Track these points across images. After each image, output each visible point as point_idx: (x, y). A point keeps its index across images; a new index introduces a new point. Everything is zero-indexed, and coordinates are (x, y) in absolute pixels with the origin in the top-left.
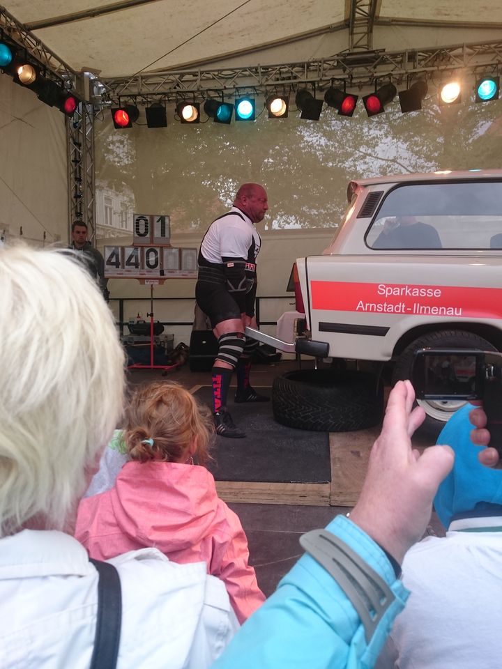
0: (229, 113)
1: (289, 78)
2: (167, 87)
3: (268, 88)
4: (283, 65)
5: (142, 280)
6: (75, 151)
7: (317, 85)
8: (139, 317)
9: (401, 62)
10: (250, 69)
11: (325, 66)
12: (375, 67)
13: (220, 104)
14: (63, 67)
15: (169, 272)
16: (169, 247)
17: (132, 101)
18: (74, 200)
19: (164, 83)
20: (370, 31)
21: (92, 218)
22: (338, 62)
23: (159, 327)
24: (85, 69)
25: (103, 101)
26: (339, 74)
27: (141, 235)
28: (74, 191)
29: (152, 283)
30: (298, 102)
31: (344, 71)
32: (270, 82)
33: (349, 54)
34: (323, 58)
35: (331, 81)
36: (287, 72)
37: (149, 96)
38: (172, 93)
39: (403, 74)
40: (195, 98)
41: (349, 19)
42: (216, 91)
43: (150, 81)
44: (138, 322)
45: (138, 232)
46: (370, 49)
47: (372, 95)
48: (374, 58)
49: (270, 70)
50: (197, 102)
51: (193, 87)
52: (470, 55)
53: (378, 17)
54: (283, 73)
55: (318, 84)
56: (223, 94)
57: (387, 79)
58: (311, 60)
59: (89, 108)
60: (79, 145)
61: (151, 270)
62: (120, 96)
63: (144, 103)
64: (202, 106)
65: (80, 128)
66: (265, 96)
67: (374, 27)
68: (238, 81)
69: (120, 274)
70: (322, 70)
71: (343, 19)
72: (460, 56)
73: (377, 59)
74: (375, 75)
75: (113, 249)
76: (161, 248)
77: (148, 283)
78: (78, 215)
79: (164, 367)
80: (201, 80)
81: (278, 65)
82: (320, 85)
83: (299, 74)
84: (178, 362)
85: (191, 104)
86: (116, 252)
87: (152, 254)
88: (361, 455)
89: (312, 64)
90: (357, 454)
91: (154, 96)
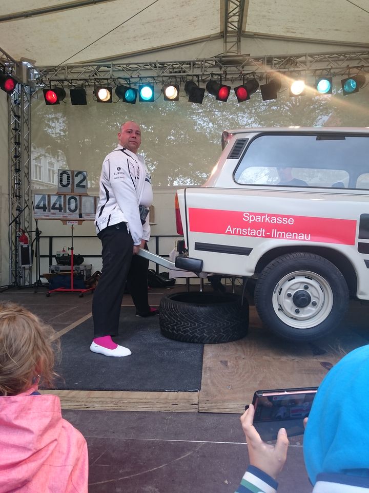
0: (135, 95)
1: (180, 72)
2: (87, 75)
3: (165, 79)
4: (175, 62)
5: (64, 221)
6: (15, 121)
7: (200, 78)
8: (64, 251)
9: (262, 64)
10: (151, 64)
11: (206, 64)
12: (243, 68)
13: (127, 89)
14: (5, 57)
15: (86, 215)
16: (87, 195)
17: (60, 85)
18: (14, 159)
19: (84, 73)
20: (239, 41)
21: (28, 173)
22: (216, 62)
23: (79, 259)
24: (23, 59)
25: (37, 84)
26: (217, 71)
27: (64, 186)
28: (14, 151)
29: (73, 224)
30: (187, 89)
31: (221, 69)
32: (166, 74)
33: (223, 57)
34: (204, 59)
35: (210, 75)
36: (178, 68)
37: (74, 81)
38: (91, 80)
39: (263, 73)
40: (108, 84)
41: (223, 32)
42: (125, 79)
43: (74, 70)
44: (63, 254)
45: (61, 184)
46: (239, 54)
47: (241, 86)
48: (242, 60)
49: (165, 65)
50: (110, 87)
51: (107, 76)
52: (311, 61)
53: (245, 32)
54: (175, 68)
55: (202, 77)
56: (130, 81)
57: (252, 76)
58: (195, 60)
59: (27, 89)
60: (18, 117)
61: (71, 213)
62: (50, 81)
63: (69, 86)
64: (114, 90)
65: (19, 104)
66: (162, 85)
67: (242, 38)
68: (141, 72)
69: (47, 216)
70: (204, 68)
71: (219, 31)
72: (304, 63)
73: (244, 62)
74: (243, 72)
75: (41, 196)
76: (80, 196)
77: (70, 224)
78: (17, 170)
79: (82, 290)
80: (113, 71)
81: (171, 62)
82: (203, 78)
83: (187, 70)
84: (94, 286)
85: (106, 88)
86: (43, 199)
87: (73, 201)
88: (229, 364)
89: (197, 62)
90: (225, 363)
91: (77, 82)
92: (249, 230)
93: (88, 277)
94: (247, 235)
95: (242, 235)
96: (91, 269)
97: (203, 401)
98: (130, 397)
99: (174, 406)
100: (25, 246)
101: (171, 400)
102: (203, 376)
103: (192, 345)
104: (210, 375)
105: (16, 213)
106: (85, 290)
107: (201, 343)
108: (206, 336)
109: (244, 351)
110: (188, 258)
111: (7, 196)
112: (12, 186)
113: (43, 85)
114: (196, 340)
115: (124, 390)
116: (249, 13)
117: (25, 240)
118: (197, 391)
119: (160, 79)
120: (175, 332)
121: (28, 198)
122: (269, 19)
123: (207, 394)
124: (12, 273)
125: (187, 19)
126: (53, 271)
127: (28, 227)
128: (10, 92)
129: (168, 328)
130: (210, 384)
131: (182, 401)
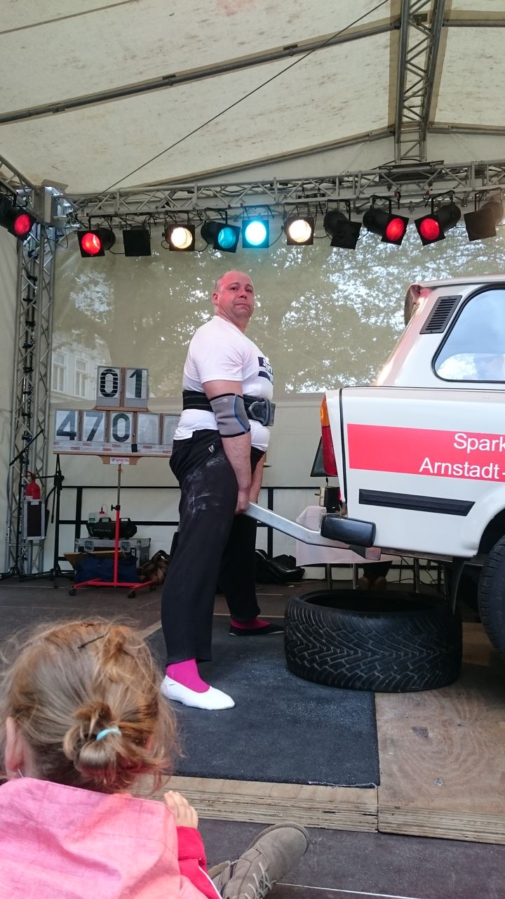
0: (235, 238)
1: (315, 196)
2: (153, 206)
3: (288, 208)
4: (307, 180)
5: (106, 457)
7: (352, 206)
8: (102, 512)
9: (466, 178)
10: (264, 183)
11: (363, 181)
12: (430, 185)
13: (221, 227)
14: (16, 179)
15: (144, 447)
16: (146, 411)
17: (106, 223)
18: (23, 350)
19: (148, 202)
20: (423, 139)
21: (46, 375)
22: (381, 177)
23: (129, 528)
24: (47, 183)
25: (68, 222)
26: (382, 191)
27: (107, 395)
28: (24, 337)
29: (120, 462)
30: (327, 226)
31: (389, 188)
32: (289, 201)
33: (395, 167)
34: (360, 172)
35: (371, 200)
36: (312, 189)
37: (129, 217)
38: (159, 213)
39: (469, 192)
40: (189, 220)
41: (394, 125)
42: (218, 210)
43: (131, 199)
44: (101, 519)
45: (103, 391)
46: (424, 161)
47: (427, 217)
48: (428, 172)
49: (289, 185)
50: (192, 224)
51: (187, 206)
53: (432, 123)
54: (307, 190)
55: (354, 204)
56: (226, 215)
57: (448, 199)
58: (343, 174)
59: (51, 232)
60: (34, 279)
61: (118, 443)
62: (90, 217)
63: (121, 226)
64: (198, 229)
65: (36, 258)
66: (284, 219)
67: (428, 135)
68: (245, 199)
69: (76, 448)
70: (359, 187)
71: (386, 125)
73: (432, 174)
74: (431, 193)
75: (68, 413)
76: (135, 413)
77: (115, 462)
78: (28, 370)
79: (132, 584)
80: (198, 198)
81: (299, 180)
82: (357, 205)
83: (329, 192)
84: (154, 579)
85: (184, 226)
86: (69, 419)
87: (121, 422)
88: (431, 735)
89: (346, 179)
90: (423, 732)
91: (136, 218)
92: (466, 466)
93: (144, 560)
94: (463, 476)
95: (452, 476)
96: (149, 547)
97: (387, 810)
98: (239, 791)
99: (328, 816)
100: (35, 502)
101: (319, 802)
102: (381, 756)
103: (351, 693)
104: (395, 755)
105: (22, 444)
106: (137, 585)
107: (369, 690)
108: (379, 677)
109: (457, 710)
110: (346, 518)
111: (8, 415)
112: (18, 397)
113: (78, 225)
114: (358, 684)
115: (226, 777)
116: (441, 89)
117: (35, 492)
118: (374, 787)
119: (280, 209)
120: (315, 665)
121: (43, 418)
122: (479, 99)
123: (395, 794)
124: (11, 552)
125: (330, 105)
126: (81, 549)
127: (42, 468)
128: (22, 237)
129: (303, 658)
130: (398, 774)
131: (344, 806)
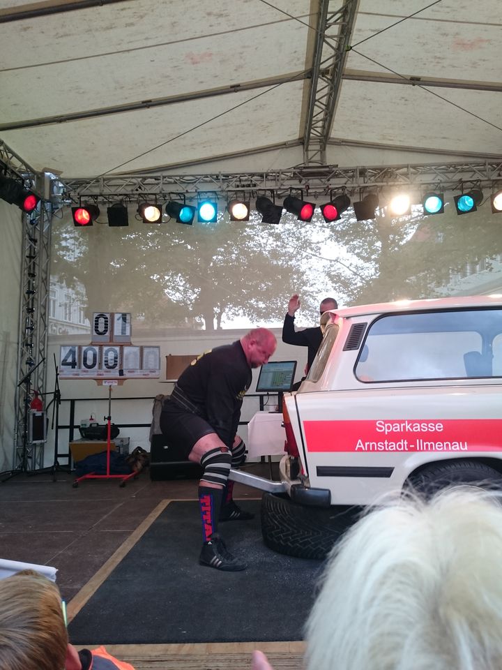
0: (191, 215)
1: (249, 186)
2: (129, 189)
3: (229, 194)
4: (243, 174)
5: (99, 381)
6: (30, 247)
7: (275, 193)
8: (91, 419)
9: (353, 177)
10: (211, 176)
11: (283, 176)
12: (329, 180)
13: (181, 206)
14: (24, 167)
15: (129, 372)
16: (130, 345)
17: (92, 200)
18: (26, 295)
19: (126, 185)
20: (323, 149)
21: (45, 314)
22: (294, 174)
23: (115, 430)
24: (46, 170)
25: (63, 199)
26: (295, 183)
27: (100, 334)
28: (27, 285)
29: (110, 384)
30: (259, 208)
31: (301, 182)
32: (230, 188)
33: (304, 168)
34: (281, 170)
35: (289, 190)
36: (246, 180)
37: (110, 197)
38: (133, 194)
39: (355, 187)
40: (156, 200)
41: (304, 138)
42: (178, 194)
43: (112, 183)
44: (91, 424)
45: (96, 331)
46: (324, 165)
47: (328, 204)
48: (328, 172)
49: (230, 177)
50: (159, 203)
51: (155, 190)
52: (415, 174)
53: (331, 138)
54: (243, 181)
55: (277, 192)
56: (184, 197)
57: (341, 191)
58: (269, 171)
59: (48, 206)
61: (109, 370)
62: (80, 196)
63: (104, 203)
64: (164, 207)
65: (37, 225)
66: (227, 200)
67: (327, 146)
68: (198, 185)
69: (76, 375)
70: (280, 180)
71: (297, 137)
72: (406, 175)
73: (330, 173)
74: (330, 187)
75: (69, 348)
76: (122, 347)
77: (107, 384)
78: (30, 311)
79: (122, 476)
80: (164, 184)
81: (239, 174)
82: (279, 193)
83: (258, 183)
85: (153, 205)
86: (72, 352)
87: (111, 353)
89: (271, 174)
91: (116, 197)
92: (386, 443)
93: (126, 455)
94: (385, 450)
95: (378, 451)
96: (129, 444)
100: (39, 414)
110: (309, 488)
112: (22, 332)
113: (70, 201)
117: (39, 405)
119: (224, 194)
121: (43, 347)
122: (361, 125)
125: (260, 124)
